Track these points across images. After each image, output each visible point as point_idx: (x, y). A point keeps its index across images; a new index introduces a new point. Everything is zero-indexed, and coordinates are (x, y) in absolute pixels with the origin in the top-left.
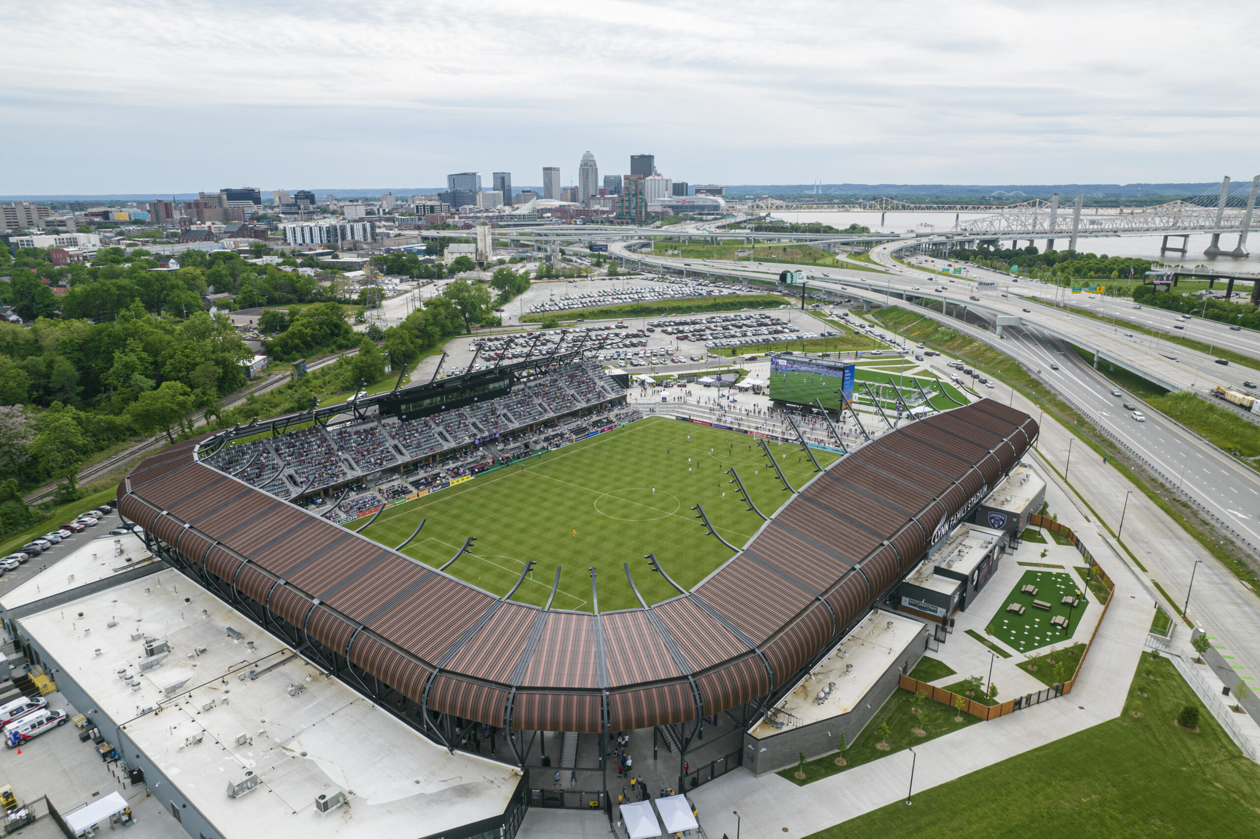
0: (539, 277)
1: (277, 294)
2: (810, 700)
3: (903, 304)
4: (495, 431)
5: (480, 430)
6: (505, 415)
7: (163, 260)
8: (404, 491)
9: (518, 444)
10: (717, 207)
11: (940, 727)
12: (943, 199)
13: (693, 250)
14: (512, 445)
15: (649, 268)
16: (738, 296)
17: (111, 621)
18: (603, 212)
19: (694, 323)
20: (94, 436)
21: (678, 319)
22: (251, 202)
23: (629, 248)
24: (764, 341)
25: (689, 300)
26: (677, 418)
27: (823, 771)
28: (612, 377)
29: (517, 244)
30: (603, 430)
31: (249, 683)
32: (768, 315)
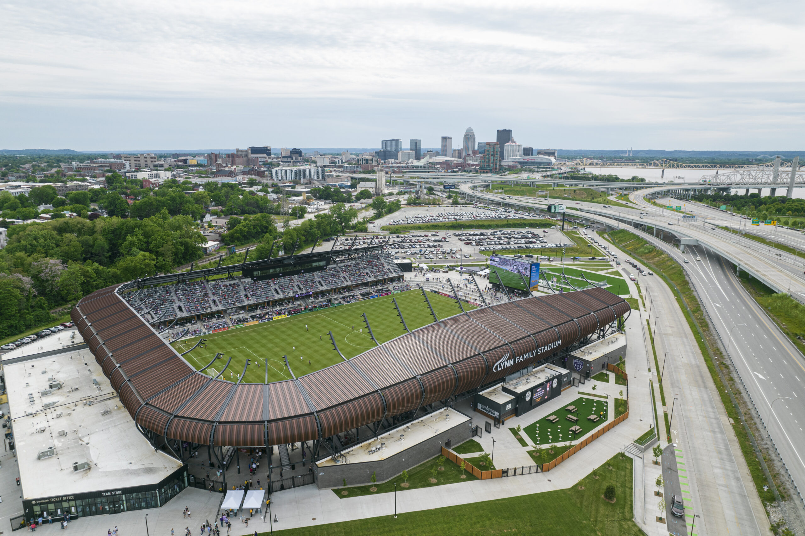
0: (408, 204)
1: (247, 208)
2: (367, 451)
3: (631, 229)
4: (309, 290)
5: (300, 289)
6: (319, 282)
7: (196, 186)
8: (245, 320)
9: (323, 300)
10: (549, 163)
11: (448, 479)
12: (716, 161)
13: (514, 190)
14: (320, 299)
15: (480, 200)
16: (525, 219)
17: (44, 370)
18: (473, 165)
19: (481, 235)
20: (105, 279)
21: (472, 232)
22: (265, 155)
23: (474, 188)
24: (518, 247)
25: (491, 221)
26: (431, 290)
27: (360, 492)
28: (397, 264)
29: (407, 183)
30: (381, 295)
31: (87, 407)
32: (532, 232)
